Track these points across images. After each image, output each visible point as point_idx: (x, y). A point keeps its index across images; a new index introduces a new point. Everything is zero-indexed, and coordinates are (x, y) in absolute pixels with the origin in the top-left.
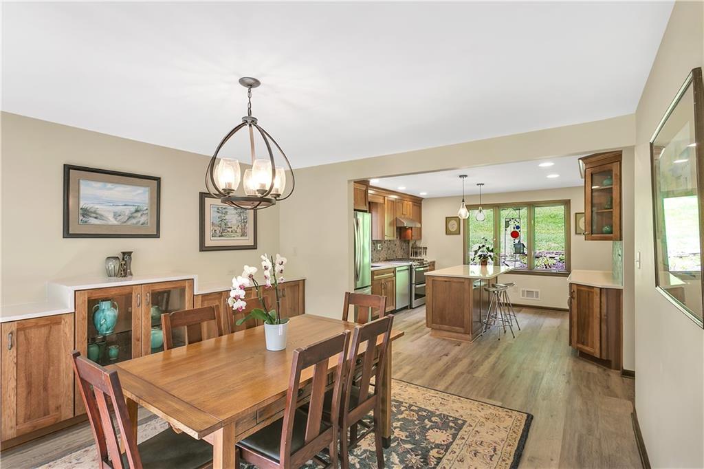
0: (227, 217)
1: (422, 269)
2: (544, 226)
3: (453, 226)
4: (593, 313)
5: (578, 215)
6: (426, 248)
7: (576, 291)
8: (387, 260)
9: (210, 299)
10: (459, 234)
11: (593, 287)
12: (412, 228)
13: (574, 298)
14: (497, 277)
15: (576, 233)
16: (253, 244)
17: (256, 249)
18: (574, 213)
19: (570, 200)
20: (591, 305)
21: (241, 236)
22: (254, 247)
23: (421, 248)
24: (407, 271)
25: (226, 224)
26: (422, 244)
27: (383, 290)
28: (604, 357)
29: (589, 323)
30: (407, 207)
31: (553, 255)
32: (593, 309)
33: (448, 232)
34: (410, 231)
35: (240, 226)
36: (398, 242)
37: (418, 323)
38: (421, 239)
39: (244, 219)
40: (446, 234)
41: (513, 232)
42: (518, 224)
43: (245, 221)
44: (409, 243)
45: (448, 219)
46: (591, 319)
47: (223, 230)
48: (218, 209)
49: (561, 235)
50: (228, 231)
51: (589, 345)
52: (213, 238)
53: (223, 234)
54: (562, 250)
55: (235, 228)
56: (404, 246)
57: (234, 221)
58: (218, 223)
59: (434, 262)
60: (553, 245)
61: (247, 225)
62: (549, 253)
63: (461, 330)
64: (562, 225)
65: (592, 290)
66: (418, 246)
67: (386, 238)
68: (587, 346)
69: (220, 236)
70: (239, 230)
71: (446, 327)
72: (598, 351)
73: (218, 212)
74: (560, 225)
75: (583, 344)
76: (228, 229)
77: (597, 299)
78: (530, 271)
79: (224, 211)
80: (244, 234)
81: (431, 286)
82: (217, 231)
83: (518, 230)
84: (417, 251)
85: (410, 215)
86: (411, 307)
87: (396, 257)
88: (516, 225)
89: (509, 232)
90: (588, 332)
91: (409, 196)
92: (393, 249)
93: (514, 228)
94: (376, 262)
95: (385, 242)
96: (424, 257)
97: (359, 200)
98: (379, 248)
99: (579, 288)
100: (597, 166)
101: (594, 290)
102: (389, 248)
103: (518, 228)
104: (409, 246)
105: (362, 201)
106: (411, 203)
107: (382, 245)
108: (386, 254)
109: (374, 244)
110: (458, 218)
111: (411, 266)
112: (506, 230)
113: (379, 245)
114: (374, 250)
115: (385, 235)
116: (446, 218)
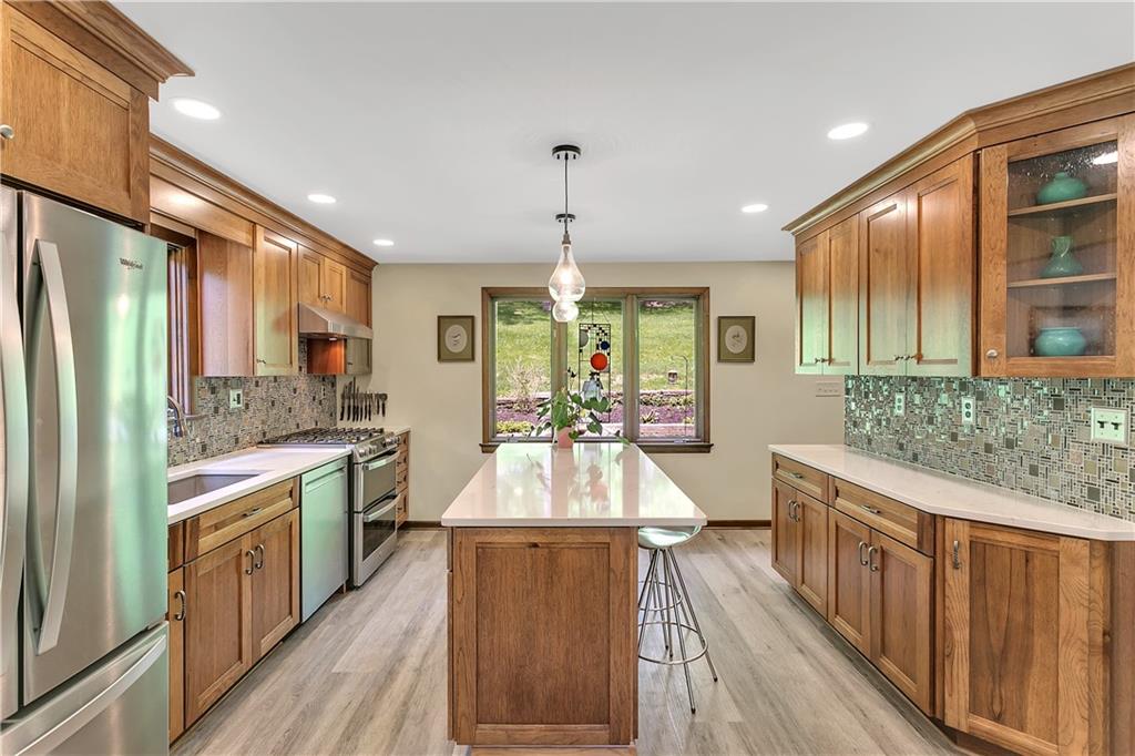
1: (383, 462)
3: (457, 339)
5: (722, 321)
6: (384, 397)
7: (965, 542)
8: (267, 441)
10: (473, 359)
11: (1056, 535)
12: (345, 339)
13: (958, 566)
18: (717, 316)
19: (708, 291)
20: (1037, 592)
23: (369, 397)
24: (338, 475)
26: (373, 386)
27: (247, 581)
30: (331, 280)
32: (1050, 607)
33: (443, 355)
34: (339, 351)
36: (302, 383)
37: (391, 674)
38: (371, 372)
40: (440, 359)
41: (596, 355)
42: (605, 339)
44: (333, 385)
45: (443, 322)
51: (1031, 726)
56: (322, 391)
59: (408, 433)
63: (601, 731)
65: (1053, 546)
66: (362, 390)
67: (261, 371)
68: (1022, 729)
71: (535, 730)
75: (998, 718)
81: (472, 570)
83: (605, 352)
84: (361, 405)
85: (342, 303)
86: (350, 586)
87: (298, 426)
88: (600, 340)
89: (587, 356)
90: (1022, 681)
91: (339, 248)
92: (288, 405)
93: (598, 346)
94: (221, 451)
95: (257, 384)
96: (375, 422)
97: (65, 141)
98: (233, 404)
99: (979, 533)
100: (1035, 136)
101: (1061, 544)
102: (273, 403)
103: (605, 345)
104: (335, 392)
105: (102, 159)
106: (344, 267)
107: (247, 394)
108: (263, 422)
109: (213, 390)
110: (472, 318)
111: (350, 457)
112: (581, 351)
113: (233, 394)
114: (216, 410)
115: (258, 361)
116: (439, 317)
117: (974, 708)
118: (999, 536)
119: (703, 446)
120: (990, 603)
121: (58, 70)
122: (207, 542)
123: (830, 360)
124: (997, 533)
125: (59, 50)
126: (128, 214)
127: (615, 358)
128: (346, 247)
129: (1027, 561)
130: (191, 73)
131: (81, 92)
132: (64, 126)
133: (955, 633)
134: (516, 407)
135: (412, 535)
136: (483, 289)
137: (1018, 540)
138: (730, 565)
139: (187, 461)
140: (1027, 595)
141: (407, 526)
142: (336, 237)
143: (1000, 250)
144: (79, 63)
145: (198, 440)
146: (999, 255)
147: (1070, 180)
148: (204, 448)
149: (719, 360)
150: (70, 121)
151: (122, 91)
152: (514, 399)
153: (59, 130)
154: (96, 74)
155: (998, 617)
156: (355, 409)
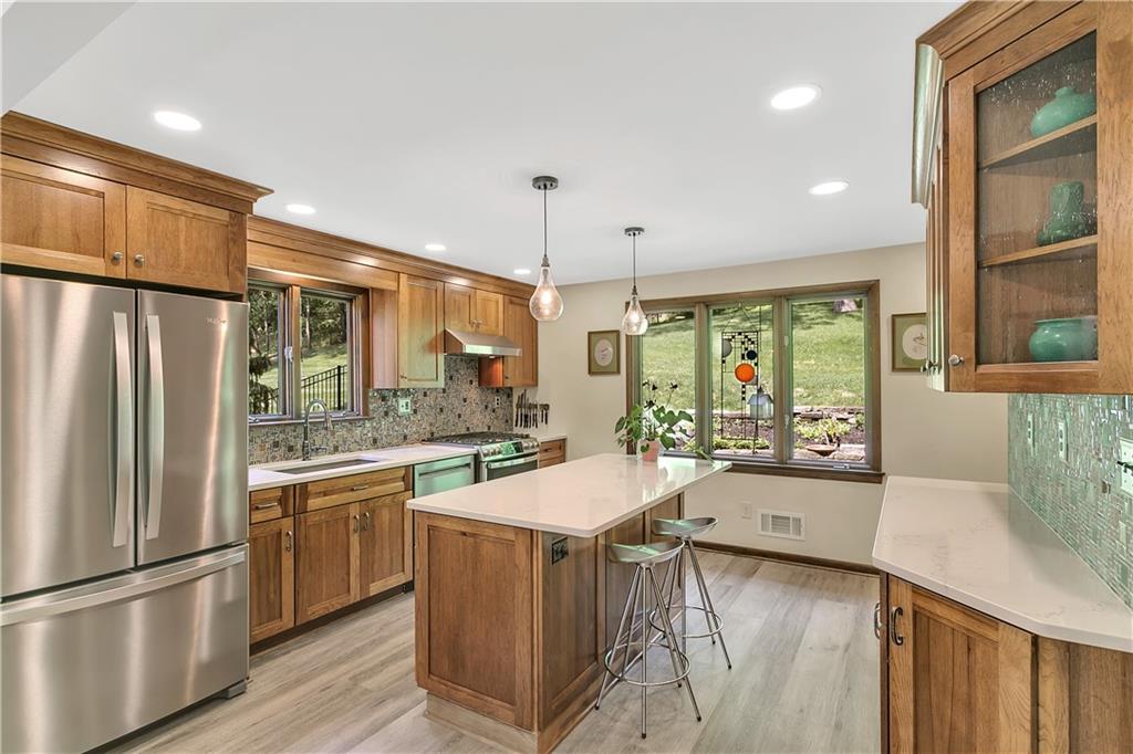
1: (517, 461)
2: (829, 358)
3: (605, 351)
5: (897, 320)
6: (546, 407)
7: (908, 611)
8: (430, 439)
10: (618, 372)
12: (503, 357)
13: (900, 641)
14: (680, 497)
15: (894, 368)
18: (889, 314)
23: (536, 406)
24: (465, 470)
26: (538, 397)
27: (354, 537)
30: (485, 308)
31: (845, 415)
33: (594, 369)
34: (499, 366)
36: (473, 394)
38: (537, 385)
40: (590, 372)
41: (742, 365)
42: (752, 347)
44: (510, 396)
45: (592, 337)
49: (859, 373)
54: (860, 405)
56: (495, 401)
59: (564, 440)
60: (845, 394)
62: (838, 411)
63: (507, 709)
64: (861, 357)
65: (992, 635)
66: (532, 400)
67: (404, 384)
74: (858, 357)
77: (1014, 684)
78: (782, 468)
81: (426, 547)
83: (752, 363)
84: (530, 413)
85: (497, 326)
87: (468, 429)
88: (746, 349)
89: (731, 367)
91: (493, 280)
92: (458, 412)
93: (743, 355)
94: (390, 445)
95: (425, 394)
97: (183, 255)
98: (402, 410)
99: (921, 602)
100: (1002, 49)
101: (1000, 632)
102: (441, 410)
103: (752, 355)
104: (511, 402)
105: (209, 260)
106: (500, 297)
107: (415, 403)
108: (431, 424)
109: (384, 399)
110: (615, 333)
111: (477, 456)
112: (723, 362)
113: (402, 402)
114: (386, 414)
115: (402, 377)
116: (590, 333)
118: (939, 610)
120: (934, 699)
121: (176, 214)
122: (313, 503)
124: (936, 605)
125: (176, 204)
126: (227, 289)
127: (764, 368)
128: (499, 278)
129: (969, 649)
130: (272, 191)
131: (194, 224)
132: (182, 246)
133: (900, 730)
137: (957, 618)
139: (360, 450)
140: (969, 695)
142: (487, 272)
143: (967, 216)
144: (191, 207)
145: (370, 435)
146: (965, 223)
147: (1075, 96)
148: (375, 441)
150: (186, 242)
151: (224, 216)
153: (179, 249)
154: (203, 210)
155: (942, 721)
156: (526, 416)
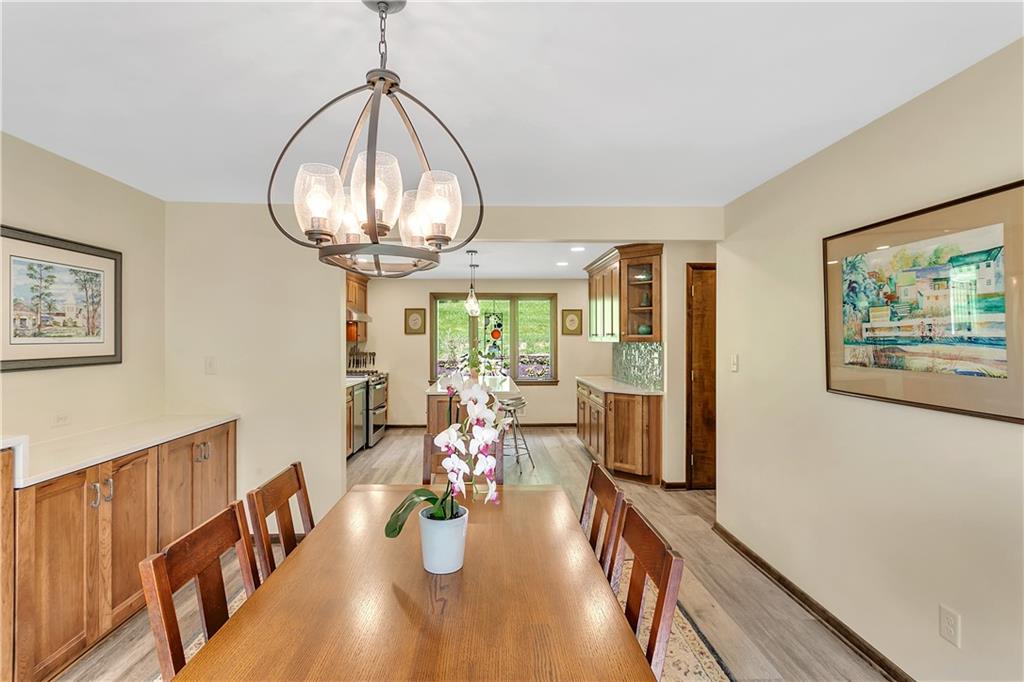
0: (53, 289)
1: (380, 386)
3: (416, 321)
4: (633, 424)
5: (565, 312)
6: (374, 354)
7: (612, 401)
9: (56, 494)
10: (425, 333)
11: (634, 395)
12: (357, 323)
13: (611, 410)
16: (113, 353)
17: (121, 362)
18: (562, 309)
19: (556, 294)
20: (631, 416)
21: (87, 334)
22: (116, 359)
23: (365, 354)
24: (363, 390)
25: (50, 307)
26: (367, 348)
28: (646, 474)
29: (628, 436)
30: (353, 291)
32: (634, 419)
33: (408, 331)
34: (354, 328)
35: (84, 312)
38: (366, 341)
39: (93, 296)
40: (406, 333)
41: (495, 331)
42: (499, 322)
43: (95, 301)
45: (408, 312)
46: (631, 431)
47: (44, 321)
48: (31, 268)
50: (55, 323)
51: (629, 461)
52: (18, 340)
53: (42, 329)
55: (71, 315)
57: (71, 300)
58: (29, 303)
59: (387, 374)
61: (100, 310)
65: (633, 399)
66: (361, 350)
68: (627, 463)
69: (35, 335)
70: (81, 322)
72: (640, 467)
73: (31, 276)
75: (621, 462)
76: (57, 319)
77: (638, 409)
79: (45, 274)
80: (92, 330)
81: (436, 411)
82: (29, 323)
83: (499, 329)
84: (360, 359)
85: (356, 303)
86: (367, 446)
89: (489, 331)
90: (627, 447)
93: (495, 326)
96: (370, 367)
99: (617, 397)
100: (634, 258)
103: (500, 325)
106: (357, 285)
110: (424, 310)
111: (367, 382)
112: (486, 329)
117: (615, 460)
118: (621, 398)
119: (555, 383)
120: (619, 422)
123: (612, 334)
127: (506, 333)
129: (628, 405)
133: (610, 434)
134: (446, 365)
135: (390, 431)
136: (431, 294)
137: (626, 398)
138: (560, 440)
140: (628, 416)
141: (388, 427)
143: (626, 296)
146: (625, 298)
149: (563, 333)
152: (445, 360)
156: (357, 361)
